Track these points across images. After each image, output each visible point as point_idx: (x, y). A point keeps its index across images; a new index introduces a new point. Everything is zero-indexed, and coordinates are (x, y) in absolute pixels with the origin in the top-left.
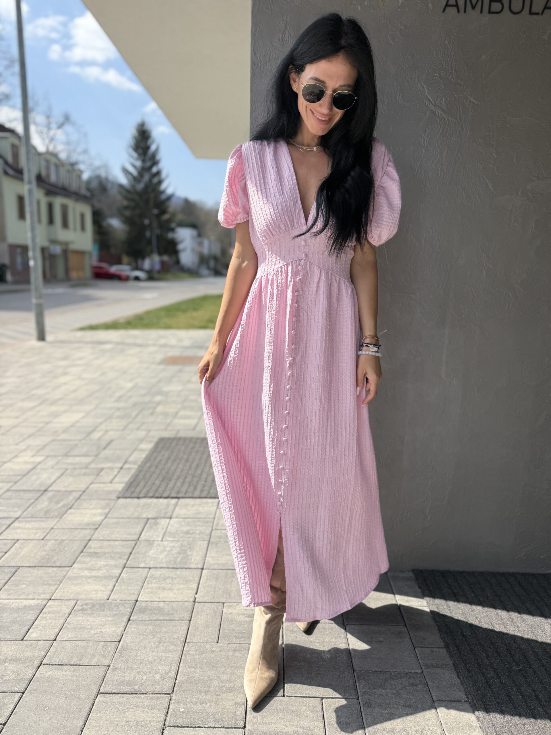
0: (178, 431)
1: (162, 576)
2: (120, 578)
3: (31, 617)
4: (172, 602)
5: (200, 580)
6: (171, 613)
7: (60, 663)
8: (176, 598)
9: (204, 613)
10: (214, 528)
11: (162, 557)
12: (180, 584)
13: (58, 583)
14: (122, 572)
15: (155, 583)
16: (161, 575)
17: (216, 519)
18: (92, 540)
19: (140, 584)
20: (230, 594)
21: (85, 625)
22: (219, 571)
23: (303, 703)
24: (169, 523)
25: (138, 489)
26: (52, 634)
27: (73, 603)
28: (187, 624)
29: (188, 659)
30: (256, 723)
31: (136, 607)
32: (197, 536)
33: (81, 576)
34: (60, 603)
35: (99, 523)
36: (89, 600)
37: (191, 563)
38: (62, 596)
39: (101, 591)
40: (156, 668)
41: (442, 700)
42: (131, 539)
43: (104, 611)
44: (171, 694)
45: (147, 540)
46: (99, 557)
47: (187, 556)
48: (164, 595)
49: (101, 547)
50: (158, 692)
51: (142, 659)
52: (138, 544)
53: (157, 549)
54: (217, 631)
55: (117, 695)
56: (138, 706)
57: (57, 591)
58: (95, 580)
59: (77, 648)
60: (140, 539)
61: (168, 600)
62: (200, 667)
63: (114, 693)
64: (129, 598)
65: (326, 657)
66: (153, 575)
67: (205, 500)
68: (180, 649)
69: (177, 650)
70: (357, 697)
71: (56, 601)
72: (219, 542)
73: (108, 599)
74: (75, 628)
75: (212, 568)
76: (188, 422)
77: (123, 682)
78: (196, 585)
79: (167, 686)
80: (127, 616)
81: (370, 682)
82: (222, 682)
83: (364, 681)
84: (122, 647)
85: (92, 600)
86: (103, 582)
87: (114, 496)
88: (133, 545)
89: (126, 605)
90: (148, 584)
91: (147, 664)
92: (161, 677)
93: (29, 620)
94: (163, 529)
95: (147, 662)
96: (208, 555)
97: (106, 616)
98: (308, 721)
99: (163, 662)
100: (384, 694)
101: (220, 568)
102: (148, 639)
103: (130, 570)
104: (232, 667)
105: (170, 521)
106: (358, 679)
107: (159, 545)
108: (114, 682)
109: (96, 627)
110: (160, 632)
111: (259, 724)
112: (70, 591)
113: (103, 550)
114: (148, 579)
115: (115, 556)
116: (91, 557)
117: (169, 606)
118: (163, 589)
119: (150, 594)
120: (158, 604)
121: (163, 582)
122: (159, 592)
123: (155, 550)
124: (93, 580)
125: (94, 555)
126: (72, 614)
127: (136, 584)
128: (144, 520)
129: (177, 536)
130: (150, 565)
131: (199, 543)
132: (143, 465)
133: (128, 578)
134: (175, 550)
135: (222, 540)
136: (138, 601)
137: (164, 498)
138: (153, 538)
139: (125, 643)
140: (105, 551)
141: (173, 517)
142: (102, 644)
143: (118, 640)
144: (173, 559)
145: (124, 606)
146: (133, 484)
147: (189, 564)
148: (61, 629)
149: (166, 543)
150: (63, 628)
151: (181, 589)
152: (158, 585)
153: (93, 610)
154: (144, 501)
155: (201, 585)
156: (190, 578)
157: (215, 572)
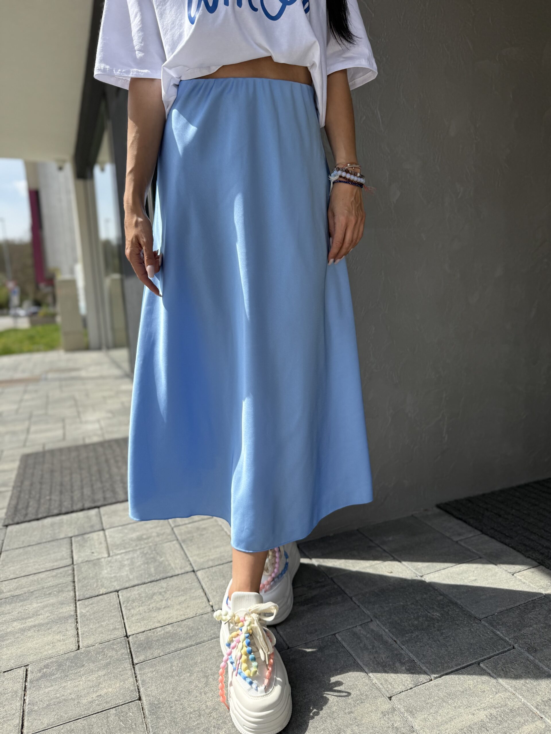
0: (44, 445)
1: (143, 595)
2: (79, 616)
4: (182, 620)
5: (202, 585)
6: (192, 635)
8: (184, 615)
10: (173, 525)
11: (126, 573)
12: (177, 596)
14: (76, 607)
15: (139, 607)
16: (139, 594)
21: (63, 696)
22: (218, 567)
24: (105, 536)
25: (31, 510)
27: (21, 672)
31: (131, 644)
32: (157, 539)
36: (46, 659)
37: (172, 568)
39: (60, 641)
42: (61, 566)
43: (83, 666)
45: (87, 561)
46: (24, 600)
47: (161, 563)
48: (163, 617)
49: (19, 587)
51: (196, 709)
52: (75, 569)
53: (111, 567)
58: (38, 631)
60: (75, 563)
61: (175, 620)
64: (112, 636)
65: (438, 617)
66: (128, 598)
70: (512, 646)
72: (193, 537)
73: (78, 649)
74: (47, 706)
75: (206, 567)
76: (50, 434)
78: (201, 590)
80: (128, 660)
81: (509, 625)
83: (501, 627)
84: (151, 704)
85: (50, 658)
86: (55, 628)
88: (70, 572)
89: (115, 647)
90: (129, 610)
94: (100, 543)
95: (207, 711)
96: (188, 555)
97: (92, 671)
98: (491, 696)
100: (536, 632)
101: (217, 563)
102: (184, 679)
103: (87, 602)
105: (104, 533)
106: (493, 626)
107: (110, 562)
109: (86, 691)
110: (196, 663)
112: (4, 657)
113: (26, 590)
114: (124, 605)
115: (50, 591)
116: (10, 603)
117: (182, 627)
118: (156, 610)
119: (142, 622)
120: (164, 630)
121: (149, 602)
122: (153, 616)
123: (109, 569)
124: (34, 631)
125: (15, 599)
126: (30, 688)
127: (111, 616)
128: (65, 540)
129: (127, 546)
130: (115, 587)
131: (165, 545)
132: (19, 484)
133: (92, 612)
134: (138, 562)
135: (195, 534)
136: (130, 636)
137: (76, 511)
138: (95, 556)
139: (150, 698)
140: (29, 590)
141: (105, 528)
142: (114, 712)
143: (137, 697)
144: (143, 571)
145: (113, 649)
146: (20, 507)
147: (172, 571)
148: (23, 716)
149: (119, 557)
150: (26, 713)
151: (183, 602)
152: (145, 607)
153: (63, 671)
154: (48, 521)
155: (208, 589)
156: (186, 586)
157: (214, 570)
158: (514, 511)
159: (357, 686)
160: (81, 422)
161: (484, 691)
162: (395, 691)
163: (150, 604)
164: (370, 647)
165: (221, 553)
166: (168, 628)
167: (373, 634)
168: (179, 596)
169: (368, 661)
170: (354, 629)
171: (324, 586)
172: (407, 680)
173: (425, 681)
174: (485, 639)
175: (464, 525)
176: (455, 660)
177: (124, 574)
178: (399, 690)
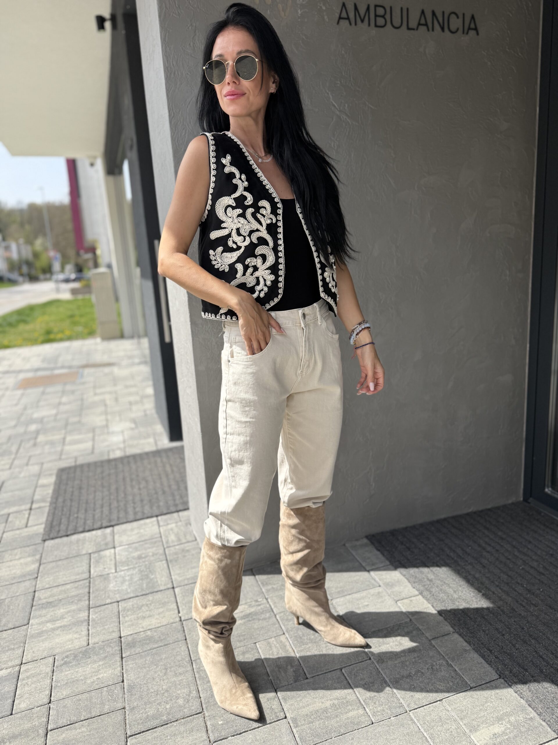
0: (76, 458)
1: (135, 606)
2: (90, 620)
3: (9, 688)
4: (158, 627)
5: (176, 600)
6: (162, 638)
7: (69, 723)
8: (160, 623)
10: (165, 546)
12: (158, 608)
13: (22, 645)
14: (89, 613)
15: (131, 615)
16: (133, 605)
17: (163, 537)
18: (38, 591)
19: (116, 620)
21: (76, 677)
22: (191, 585)
24: (115, 553)
25: (63, 527)
26: (44, 698)
27: (51, 660)
28: (185, 643)
29: (202, 675)
30: (295, 710)
31: (122, 643)
32: (152, 558)
33: (45, 631)
34: (35, 665)
35: (36, 571)
36: (67, 651)
37: (159, 585)
38: (35, 657)
39: (77, 639)
40: (174, 694)
41: (436, 638)
42: (81, 579)
43: (90, 657)
44: (202, 712)
45: (101, 576)
46: (55, 606)
47: (151, 580)
48: (146, 624)
49: (52, 596)
50: (188, 715)
51: (156, 690)
52: (91, 582)
53: (116, 581)
55: (147, 732)
56: (175, 734)
57: (25, 653)
58: (63, 630)
59: (80, 702)
60: (91, 577)
61: (154, 627)
63: (143, 732)
64: (111, 637)
66: (125, 608)
67: (142, 522)
68: (189, 668)
69: (187, 671)
70: (369, 658)
71: (30, 663)
72: (178, 558)
73: (88, 645)
74: (66, 683)
75: (183, 584)
76: (82, 446)
77: (148, 718)
78: (175, 604)
79: (195, 706)
80: (119, 655)
84: (129, 685)
85: (70, 651)
86: (74, 629)
87: (39, 540)
88: (88, 584)
89: (112, 645)
90: (124, 617)
91: (164, 693)
92: (184, 701)
93: (8, 692)
94: (111, 560)
95: (162, 692)
96: (172, 574)
97: (95, 662)
99: (179, 687)
101: (190, 582)
102: (152, 670)
103: (97, 610)
105: (115, 551)
107: (116, 577)
108: (139, 721)
109: (90, 675)
110: (161, 659)
111: (298, 709)
112: (41, 649)
113: (56, 598)
114: (122, 613)
115: (73, 600)
116: (45, 608)
117: (157, 632)
118: (142, 618)
119: (131, 627)
120: (145, 633)
121: (139, 612)
122: (140, 622)
123: (114, 583)
124: (61, 631)
125: (49, 605)
126: (56, 671)
127: (111, 621)
128: (86, 556)
129: (130, 563)
130: (117, 598)
131: (157, 564)
132: (54, 500)
133: (99, 618)
134: (136, 578)
135: (180, 556)
136: (122, 637)
137: (97, 529)
138: (106, 571)
139: (129, 681)
140: (59, 598)
141: (116, 546)
142: (106, 689)
143: (121, 680)
144: (138, 586)
145: (110, 646)
146: (55, 523)
147: (158, 587)
148: (51, 689)
149: (122, 573)
150: (53, 688)
151: (161, 613)
152: (135, 616)
153: (78, 660)
154: (75, 537)
155: (180, 603)
156: (166, 600)
157: (187, 587)
160: (108, 433)
162: (282, 685)
166: (147, 633)
167: (281, 644)
169: (271, 663)
170: (271, 639)
171: (259, 605)
172: (291, 678)
173: (302, 680)
177: (125, 587)
178: (284, 684)
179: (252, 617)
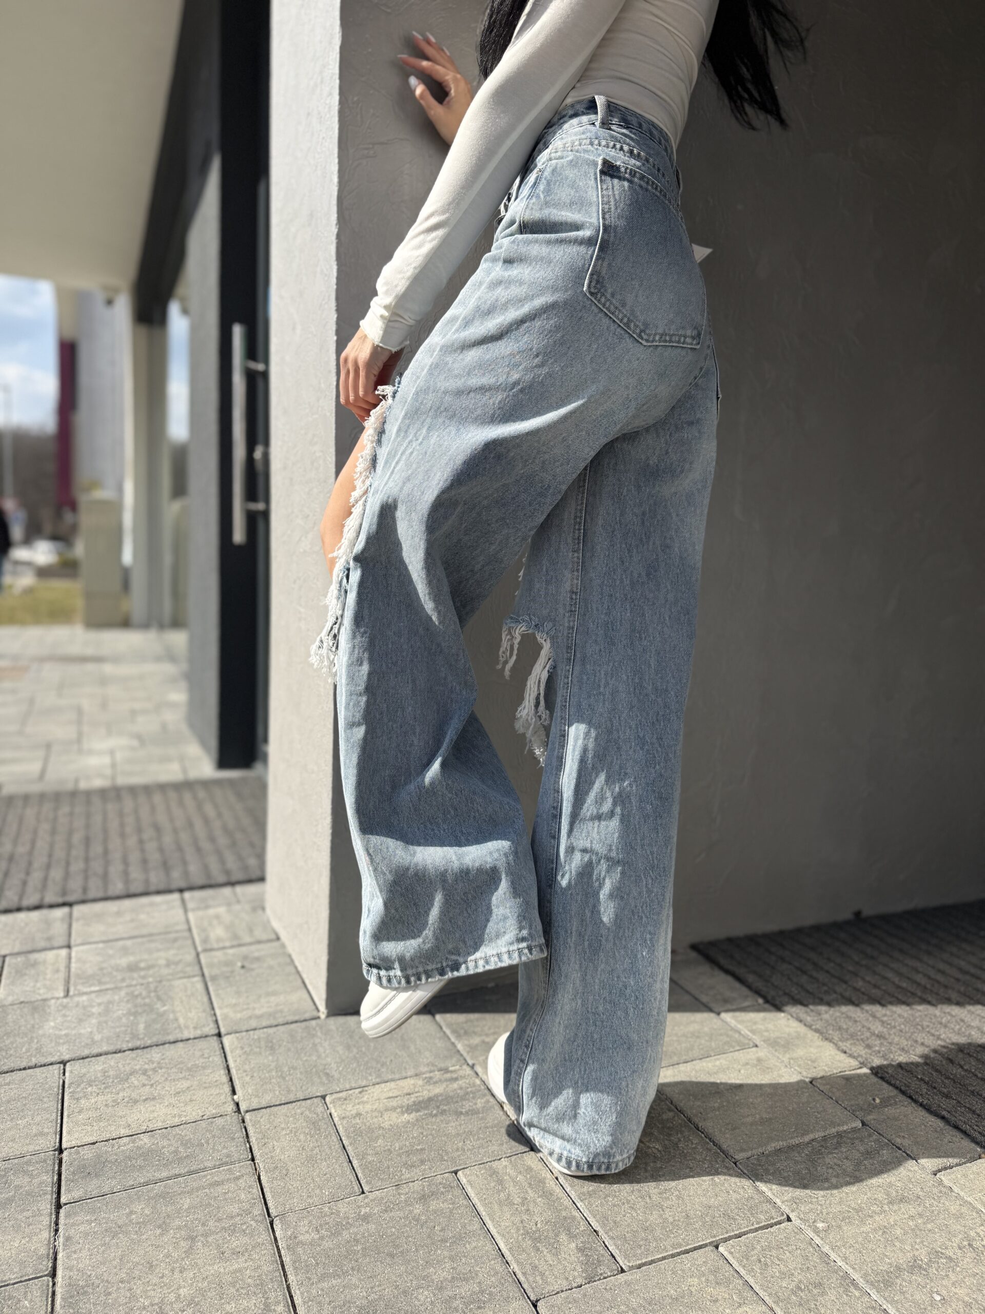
1: (111, 1073)
4: (173, 1127)
5: (226, 1061)
6: (184, 1154)
8: (180, 1116)
9: (284, 1132)
10: (200, 949)
11: (89, 1030)
12: (174, 1080)
15: (98, 1095)
16: (104, 1072)
17: (195, 931)
19: (54, 1106)
20: (327, 1075)
22: (265, 1030)
23: (683, 1271)
24: (69, 957)
28: (250, 1169)
31: (64, 1165)
32: (165, 971)
37: (179, 1027)
45: (22, 1003)
47: (161, 1015)
48: (140, 1116)
53: (64, 1016)
54: (346, 1164)
61: (160, 1125)
62: (353, 1269)
64: (31, 1148)
65: (656, 1151)
67: (144, 900)
68: (264, 1237)
69: (256, 1245)
70: (785, 1216)
72: (232, 972)
75: (244, 1028)
76: (17, 768)
78: (223, 1072)
80: (49, 1197)
82: (441, 1289)
84: (72, 1285)
89: (31, 1168)
90: (78, 1099)
94: (57, 971)
96: (216, 1004)
101: (264, 1024)
102: (148, 1239)
104: (444, 1241)
105: (69, 954)
107: (65, 1007)
110: (178, 1211)
114: (71, 1090)
117: (169, 1139)
118: (128, 1102)
119: (95, 1124)
120: (133, 1143)
121: (120, 1086)
122: (121, 1113)
123: (60, 1020)
127: (38, 1109)
129: (107, 979)
130: (62, 1054)
131: (177, 983)
134: (118, 1010)
135: (237, 967)
136: (66, 1149)
137: (28, 909)
138: (39, 994)
139: (72, 1273)
141: (73, 943)
143: (47, 1269)
144: (123, 1029)
145: (25, 1172)
147: (177, 1031)
149: (85, 998)
151: (184, 1092)
152: (109, 1097)
155: (237, 1070)
156: (197, 1062)
157: (256, 1035)
158: (832, 965)
159: (477, 1275)
160: (80, 751)
161: (716, 1301)
162: (550, 1288)
163: (120, 1089)
164: (517, 1200)
165: (277, 1005)
166: (142, 1140)
167: (528, 1176)
168: (178, 1080)
169: (508, 1227)
170: (495, 1165)
171: (456, 1079)
172: (575, 1269)
173: (609, 1274)
174: (737, 1200)
175: (737, 985)
176: (672, 1236)
177: (85, 1030)
178: (556, 1288)
179: (438, 1107)
